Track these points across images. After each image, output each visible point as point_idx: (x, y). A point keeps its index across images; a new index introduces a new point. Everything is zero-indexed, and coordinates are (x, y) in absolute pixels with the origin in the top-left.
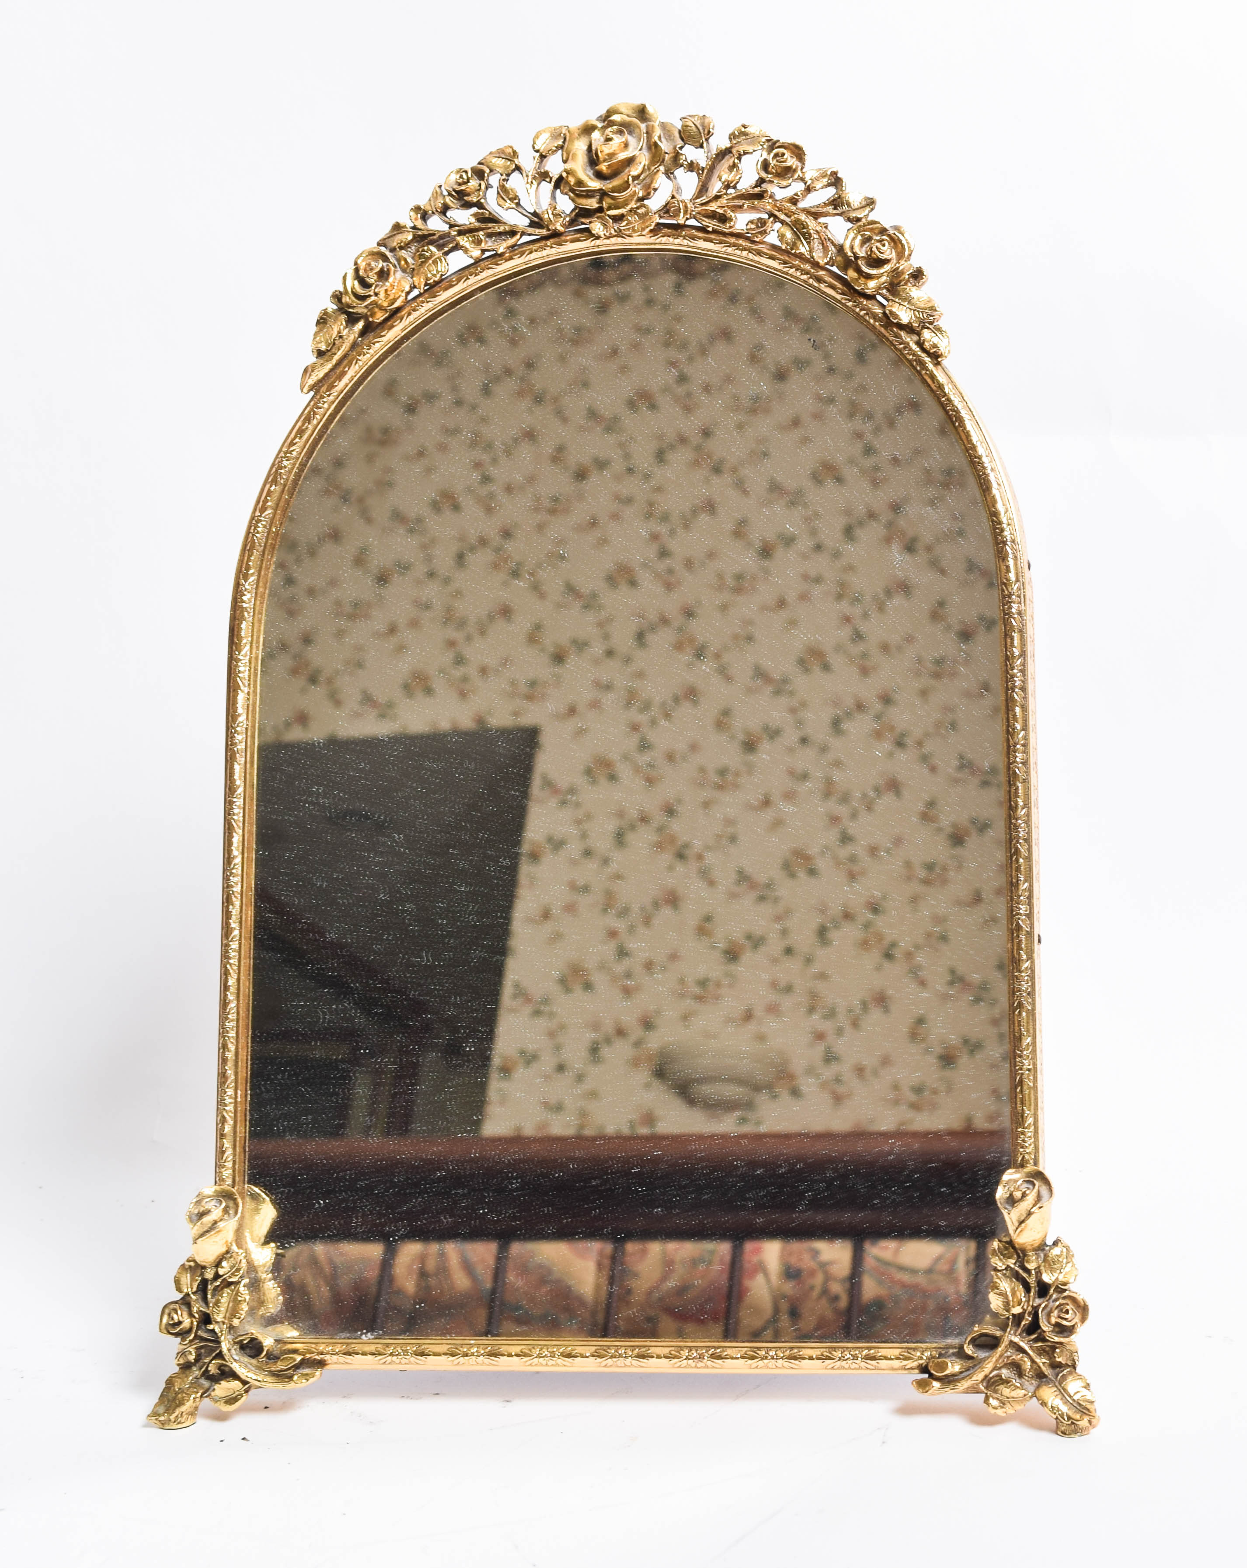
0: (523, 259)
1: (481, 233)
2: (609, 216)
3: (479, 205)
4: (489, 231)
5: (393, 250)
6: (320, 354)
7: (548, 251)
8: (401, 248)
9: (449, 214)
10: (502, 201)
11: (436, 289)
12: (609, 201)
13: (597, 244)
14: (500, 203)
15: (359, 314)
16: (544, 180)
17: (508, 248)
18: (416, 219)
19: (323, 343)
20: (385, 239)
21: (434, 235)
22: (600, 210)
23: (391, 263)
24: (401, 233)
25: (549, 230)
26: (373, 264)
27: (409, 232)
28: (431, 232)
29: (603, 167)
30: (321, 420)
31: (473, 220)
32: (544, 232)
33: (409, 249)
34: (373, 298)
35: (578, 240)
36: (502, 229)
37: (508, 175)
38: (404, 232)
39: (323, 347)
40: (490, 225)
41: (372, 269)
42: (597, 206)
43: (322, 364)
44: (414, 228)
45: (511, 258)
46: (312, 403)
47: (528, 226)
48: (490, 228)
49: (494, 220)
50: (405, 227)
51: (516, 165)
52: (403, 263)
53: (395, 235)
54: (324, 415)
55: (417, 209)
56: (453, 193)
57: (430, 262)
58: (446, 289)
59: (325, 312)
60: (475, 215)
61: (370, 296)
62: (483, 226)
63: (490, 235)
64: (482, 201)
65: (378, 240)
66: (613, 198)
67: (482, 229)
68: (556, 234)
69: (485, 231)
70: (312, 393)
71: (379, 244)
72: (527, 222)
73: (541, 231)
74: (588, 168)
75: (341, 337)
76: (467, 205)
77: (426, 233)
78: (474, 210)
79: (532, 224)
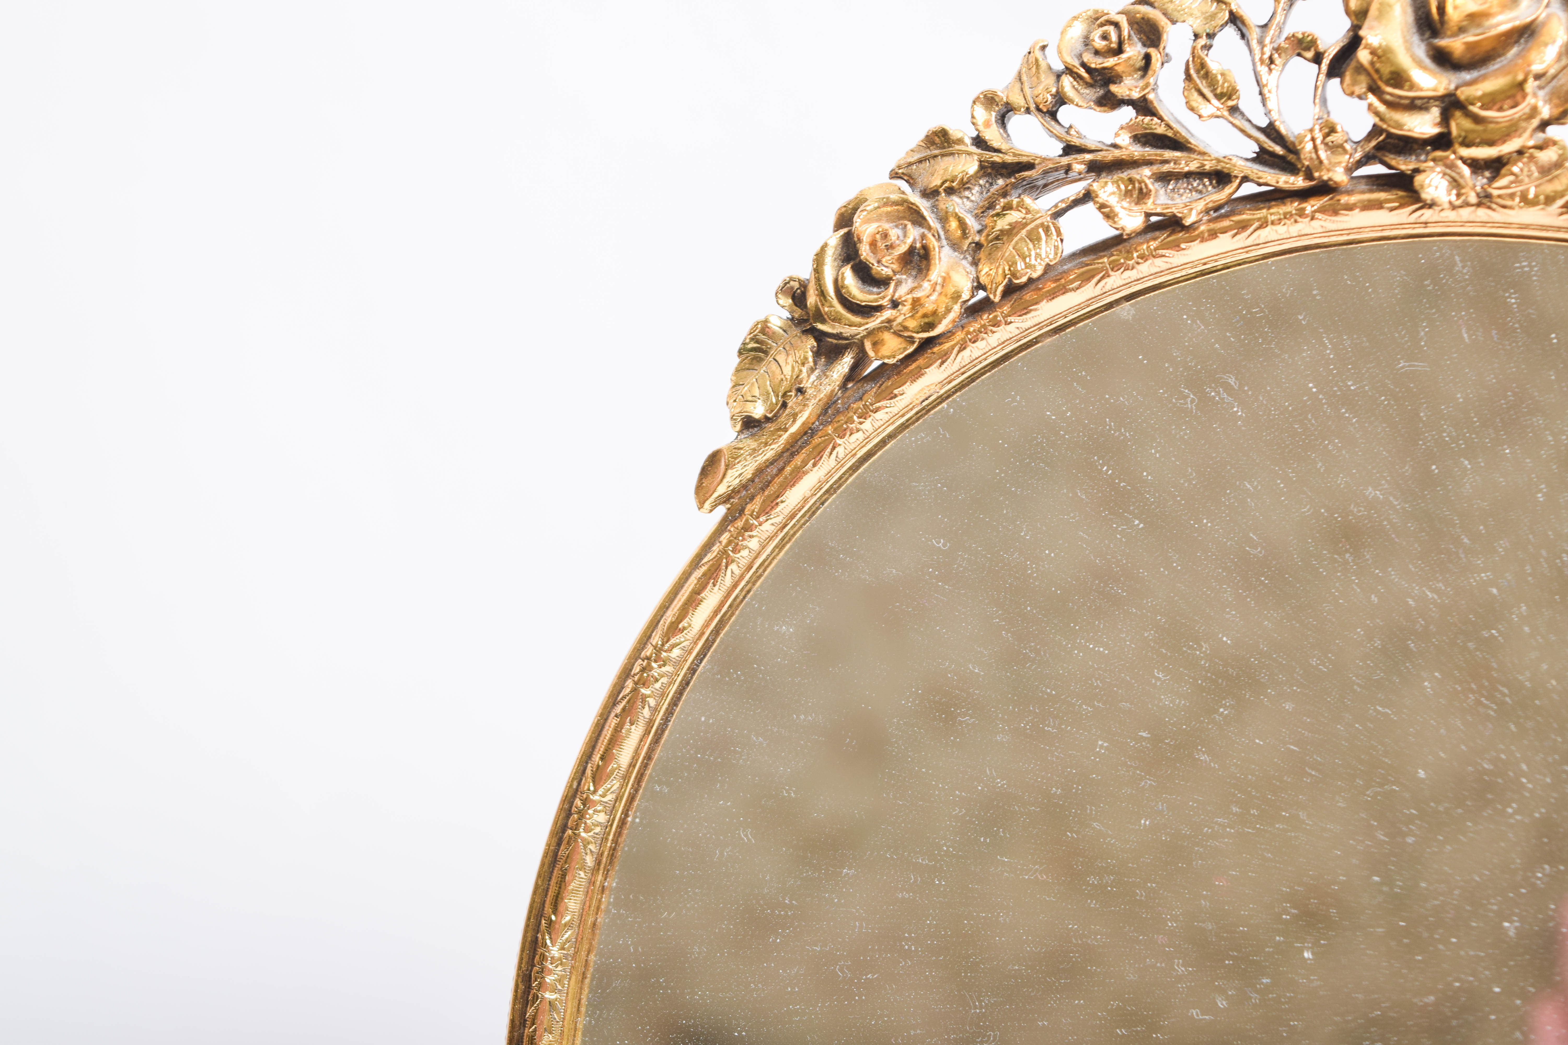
0: (1242, 240)
1: (1146, 172)
2: (1461, 158)
3: (1144, 107)
4: (1166, 168)
5: (930, 194)
6: (749, 424)
7: (1303, 226)
8: (950, 191)
9: (1065, 114)
10: (1200, 99)
11: (1028, 296)
12: (1467, 124)
13: (1423, 219)
14: (1194, 104)
15: (846, 339)
16: (1299, 55)
17: (1207, 211)
18: (987, 124)
19: (760, 402)
20: (910, 164)
21: (1030, 166)
22: (1442, 142)
23: (930, 228)
24: (952, 154)
25: (1309, 176)
26: (894, 233)
27: (969, 154)
28: (1024, 159)
29: (1456, 45)
30: (742, 577)
31: (1124, 139)
32: (1299, 182)
33: (967, 193)
34: (887, 314)
35: (1378, 205)
36: (1193, 166)
37: (1211, 36)
38: (959, 153)
39: (758, 411)
40: (1168, 154)
41: (890, 247)
42: (1436, 130)
43: (754, 450)
44: (979, 142)
45: (1213, 234)
46: (725, 538)
47: (1253, 160)
48: (1166, 162)
49: (1176, 143)
50: (960, 141)
51: (1231, 13)
52: (953, 224)
53: (936, 156)
54: (750, 567)
55: (989, 100)
56: (1082, 72)
57: (1024, 233)
58: (1053, 295)
59: (764, 327)
60: (1128, 127)
61: (879, 308)
62: (1149, 152)
63: (1164, 178)
64: (1151, 96)
65: (892, 165)
66: (1477, 119)
67: (1149, 163)
68: (1325, 189)
69: (1155, 168)
70: (722, 510)
71: (895, 175)
72: (1250, 149)
73: (1292, 179)
74: (1416, 39)
75: (800, 391)
76: (1109, 102)
77: (1009, 159)
78: (1127, 113)
79: (1263, 157)
